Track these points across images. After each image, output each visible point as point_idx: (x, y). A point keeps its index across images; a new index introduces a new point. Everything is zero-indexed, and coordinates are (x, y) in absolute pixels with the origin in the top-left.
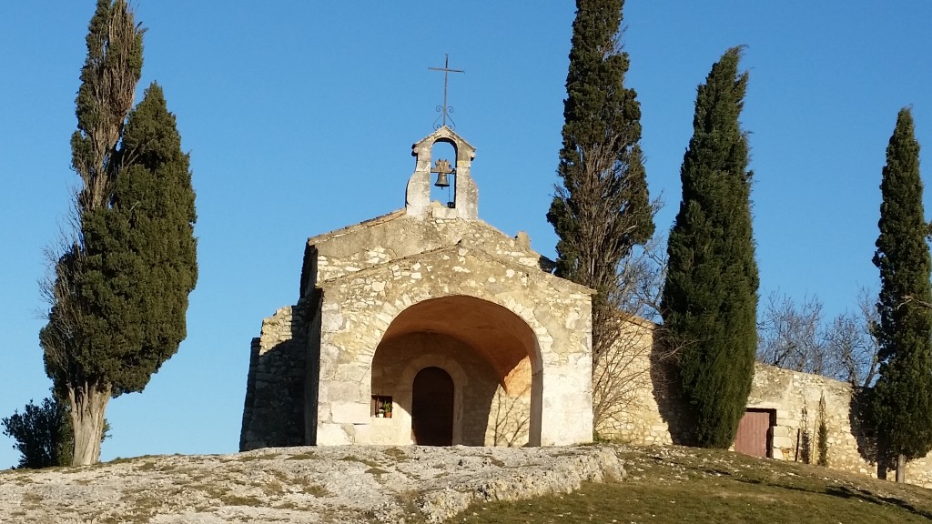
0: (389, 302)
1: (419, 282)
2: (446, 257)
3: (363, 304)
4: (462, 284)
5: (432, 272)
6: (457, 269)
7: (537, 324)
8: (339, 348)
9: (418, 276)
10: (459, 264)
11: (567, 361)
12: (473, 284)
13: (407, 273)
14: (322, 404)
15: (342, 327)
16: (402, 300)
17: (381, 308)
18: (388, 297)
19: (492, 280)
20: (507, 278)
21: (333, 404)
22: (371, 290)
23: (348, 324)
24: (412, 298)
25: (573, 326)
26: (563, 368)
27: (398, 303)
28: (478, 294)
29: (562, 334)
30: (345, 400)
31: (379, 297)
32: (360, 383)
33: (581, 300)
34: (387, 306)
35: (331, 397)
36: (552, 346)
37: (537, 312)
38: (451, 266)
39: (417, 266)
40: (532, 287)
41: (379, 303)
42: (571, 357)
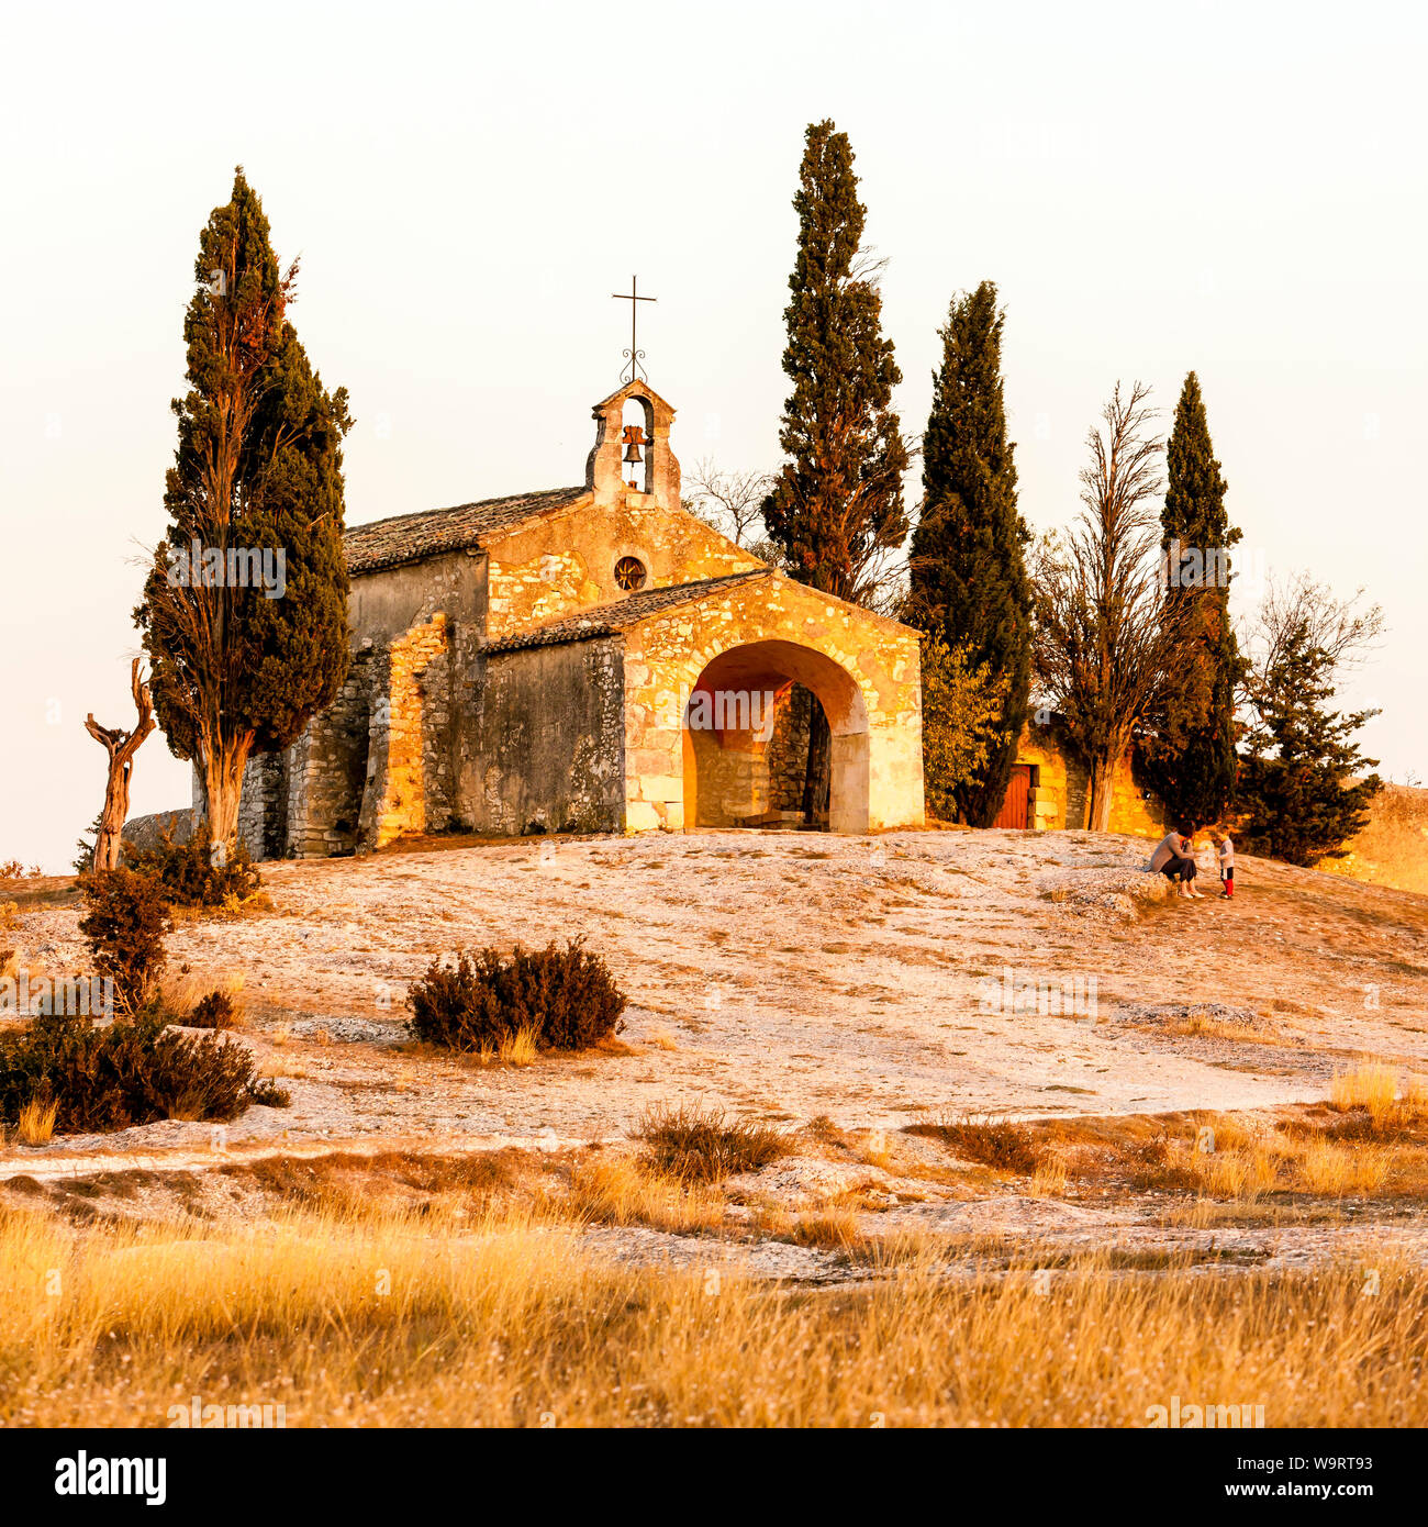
0: (699, 649)
1: (730, 624)
2: (759, 592)
3: (668, 652)
4: (778, 627)
5: (744, 611)
6: (771, 606)
7: (861, 675)
8: (646, 708)
9: (728, 616)
10: (773, 601)
11: (895, 721)
12: (790, 625)
13: (716, 613)
14: (630, 778)
15: (648, 682)
16: (711, 647)
17: (688, 657)
18: (696, 643)
19: (810, 620)
20: (827, 617)
21: (643, 777)
22: (678, 635)
23: (654, 677)
24: (723, 644)
25: (901, 678)
26: (891, 731)
27: (707, 650)
28: (796, 639)
29: (889, 688)
30: (656, 772)
31: (686, 643)
32: (670, 751)
33: (908, 645)
34: (696, 654)
35: (642, 769)
36: (879, 703)
37: (861, 660)
38: (764, 604)
39: (727, 604)
40: (854, 628)
41: (687, 650)
42: (900, 717)
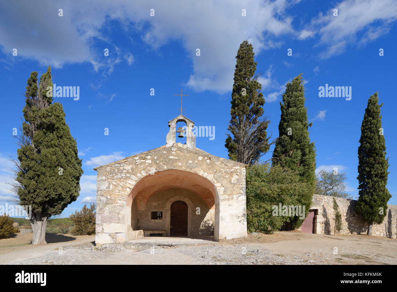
0: (134, 174)
1: (150, 165)
2: (165, 152)
3: (119, 176)
4: (174, 164)
5: (157, 159)
6: (171, 157)
7: (216, 181)
8: (107, 198)
9: (150, 161)
10: (172, 155)
11: (233, 198)
12: (180, 164)
13: (144, 161)
14: (98, 224)
15: (108, 187)
16: (141, 173)
17: (129, 178)
18: (133, 172)
19: (190, 162)
20: (199, 161)
21: (104, 224)
22: (124, 169)
23: (111, 186)
24: (147, 172)
25: (236, 181)
26: (231, 202)
27: (139, 175)
28: (183, 169)
29: (229, 186)
30: (111, 222)
31: (128, 172)
32: (119, 214)
33: (239, 169)
34: (133, 177)
35: (103, 221)
36: (224, 192)
37: (215, 176)
38: (168, 156)
39: (149, 157)
40: (212, 164)
41: (128, 175)
42: (235, 196)
